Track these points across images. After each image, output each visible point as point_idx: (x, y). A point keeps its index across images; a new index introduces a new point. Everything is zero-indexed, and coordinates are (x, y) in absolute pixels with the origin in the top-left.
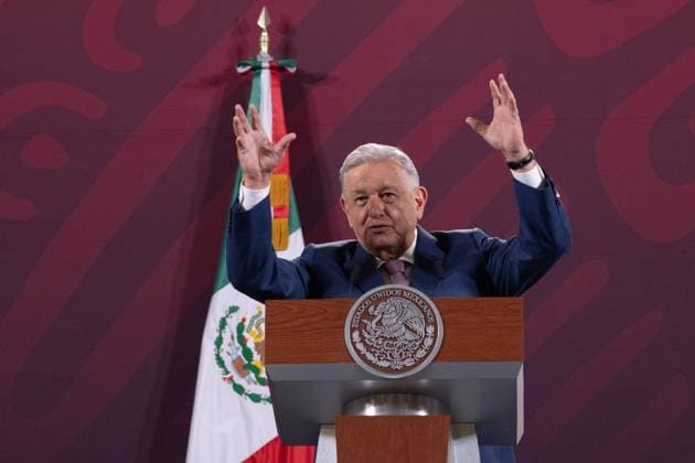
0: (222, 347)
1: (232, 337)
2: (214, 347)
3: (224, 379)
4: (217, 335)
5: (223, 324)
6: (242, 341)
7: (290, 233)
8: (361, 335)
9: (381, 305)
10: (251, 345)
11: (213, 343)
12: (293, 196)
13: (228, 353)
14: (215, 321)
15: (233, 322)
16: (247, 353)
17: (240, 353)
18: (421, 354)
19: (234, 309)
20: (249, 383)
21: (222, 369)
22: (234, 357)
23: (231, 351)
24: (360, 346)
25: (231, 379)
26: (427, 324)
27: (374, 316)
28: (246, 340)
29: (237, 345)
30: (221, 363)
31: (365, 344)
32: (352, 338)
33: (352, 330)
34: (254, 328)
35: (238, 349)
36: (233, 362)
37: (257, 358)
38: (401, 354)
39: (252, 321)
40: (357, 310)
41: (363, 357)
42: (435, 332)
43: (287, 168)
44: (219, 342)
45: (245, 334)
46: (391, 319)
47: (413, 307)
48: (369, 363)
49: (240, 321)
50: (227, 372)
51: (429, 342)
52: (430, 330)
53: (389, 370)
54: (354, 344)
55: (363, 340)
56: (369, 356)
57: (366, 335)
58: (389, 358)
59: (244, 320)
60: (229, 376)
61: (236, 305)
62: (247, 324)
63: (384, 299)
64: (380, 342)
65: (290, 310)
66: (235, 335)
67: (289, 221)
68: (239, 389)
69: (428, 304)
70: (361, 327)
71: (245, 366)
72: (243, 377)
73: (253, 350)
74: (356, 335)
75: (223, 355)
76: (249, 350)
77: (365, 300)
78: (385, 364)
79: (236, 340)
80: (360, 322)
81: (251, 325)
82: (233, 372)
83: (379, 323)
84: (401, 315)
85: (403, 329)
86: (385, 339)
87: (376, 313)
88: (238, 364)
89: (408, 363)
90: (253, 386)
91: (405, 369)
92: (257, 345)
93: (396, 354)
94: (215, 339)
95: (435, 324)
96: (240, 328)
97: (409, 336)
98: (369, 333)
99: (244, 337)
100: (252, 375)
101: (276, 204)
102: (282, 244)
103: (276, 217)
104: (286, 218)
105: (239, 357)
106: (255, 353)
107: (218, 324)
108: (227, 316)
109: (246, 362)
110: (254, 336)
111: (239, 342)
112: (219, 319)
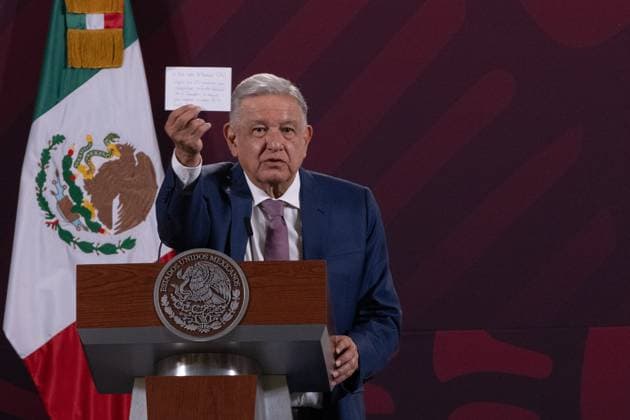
0: (45, 184)
1: (57, 174)
2: (36, 185)
3: (49, 224)
4: (39, 170)
5: (46, 157)
6: (70, 178)
7: (125, 47)
8: (169, 299)
9: (188, 269)
10: (79, 182)
11: (34, 180)
13: (53, 193)
14: (35, 154)
15: (57, 155)
16: (76, 193)
17: (67, 193)
18: (227, 317)
19: (59, 139)
20: (78, 229)
21: (44, 212)
22: (60, 197)
23: (56, 192)
24: (168, 310)
25: (56, 223)
27: (183, 281)
28: (74, 178)
29: (64, 183)
30: (44, 204)
31: (174, 309)
32: (160, 302)
33: (161, 295)
34: (83, 163)
35: (64, 188)
36: (58, 203)
37: (87, 198)
38: (208, 318)
39: (81, 153)
40: (166, 275)
41: (172, 322)
44: (41, 179)
45: (72, 169)
46: (198, 283)
48: (178, 327)
49: (67, 153)
50: (52, 216)
54: (163, 308)
55: (171, 304)
56: (178, 321)
57: (175, 299)
59: (71, 152)
60: (53, 220)
61: (61, 134)
62: (74, 157)
64: (188, 306)
66: (61, 171)
67: (124, 33)
68: (66, 236)
69: (234, 268)
70: (170, 291)
71: (73, 208)
72: (71, 221)
73: (82, 189)
74: (164, 299)
75: (46, 194)
76: (78, 189)
77: (173, 265)
78: (192, 328)
79: (61, 177)
80: (169, 286)
81: (80, 158)
82: (59, 216)
83: (187, 287)
84: (207, 278)
85: (210, 292)
86: (193, 303)
87: (184, 277)
88: (63, 205)
90: (83, 231)
91: (212, 332)
92: (87, 183)
94: (36, 175)
95: (241, 288)
96: (67, 162)
98: (177, 297)
99: (71, 173)
100: (82, 220)
101: (108, 12)
102: (116, 61)
103: (107, 27)
104: (120, 27)
105: (67, 197)
106: (85, 193)
107: (40, 157)
108: (50, 148)
109: (75, 204)
110: (83, 172)
111: (66, 179)
112: (41, 151)
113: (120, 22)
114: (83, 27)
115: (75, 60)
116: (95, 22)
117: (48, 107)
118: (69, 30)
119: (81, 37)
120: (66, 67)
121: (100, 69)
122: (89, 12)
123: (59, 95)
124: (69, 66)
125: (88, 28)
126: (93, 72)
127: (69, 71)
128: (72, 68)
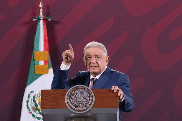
0: (29, 103)
1: (32, 100)
2: (26, 103)
3: (29, 113)
4: (27, 99)
5: (29, 96)
6: (35, 101)
7: (49, 69)
8: (70, 100)
10: (37, 102)
12: (50, 57)
13: (31, 105)
14: (26, 95)
15: (32, 96)
16: (36, 105)
17: (34, 105)
18: (88, 106)
19: (32, 92)
20: (37, 114)
21: (28, 110)
22: (32, 106)
23: (31, 104)
25: (31, 113)
26: (90, 97)
28: (36, 101)
29: (33, 102)
30: (28, 108)
31: (71, 103)
34: (38, 98)
35: (33, 104)
36: (32, 108)
38: (82, 106)
39: (38, 95)
42: (92, 99)
43: (48, 50)
44: (28, 102)
45: (35, 99)
46: (79, 95)
47: (86, 92)
48: (73, 109)
49: (34, 95)
50: (30, 111)
51: (90, 102)
52: (91, 98)
53: (78, 111)
56: (73, 107)
58: (78, 107)
59: (35, 95)
60: (31, 112)
61: (33, 90)
62: (36, 96)
63: (77, 89)
65: (49, 93)
66: (33, 100)
67: (49, 66)
68: (34, 116)
70: (70, 98)
71: (35, 109)
72: (35, 112)
73: (38, 104)
75: (29, 106)
78: (77, 109)
79: (33, 101)
80: (70, 96)
81: (37, 96)
82: (32, 111)
84: (82, 94)
85: (83, 98)
88: (33, 108)
89: (84, 108)
90: (38, 115)
91: (83, 110)
92: (39, 102)
93: (81, 106)
94: (26, 101)
95: (92, 97)
96: (34, 97)
97: (84, 100)
98: (72, 99)
99: (35, 100)
100: (38, 112)
101: (45, 60)
102: (46, 72)
103: (44, 64)
104: (47, 64)
105: (34, 106)
106: (38, 105)
107: (27, 96)
108: (30, 94)
109: (36, 108)
110: (38, 100)
111: (34, 102)
112: (28, 95)
113: (48, 62)
114: (39, 64)
115: (37, 72)
116: (42, 63)
117: (30, 84)
118: (35, 65)
119: (38, 67)
120: (34, 74)
121: (42, 74)
122: (40, 60)
123: (32, 81)
124: (35, 74)
125: (40, 64)
126: (41, 75)
127: (35, 75)
128: (36, 74)
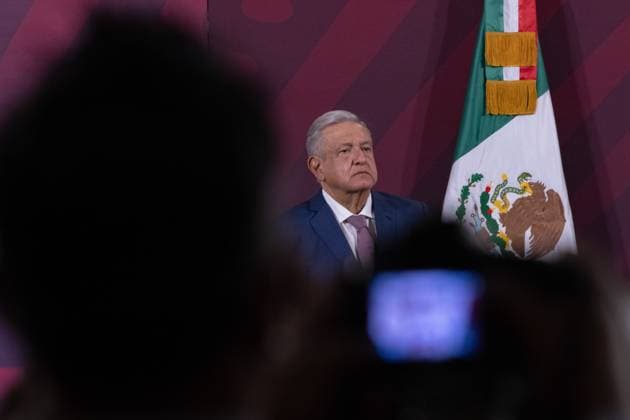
0: (464, 217)
1: (476, 208)
2: (456, 217)
4: (459, 204)
7: (538, 96)
11: (454, 213)
12: (540, 54)
13: (471, 225)
14: (456, 189)
15: (476, 192)
16: (492, 225)
17: (484, 224)
19: (477, 178)
22: (478, 230)
23: (474, 223)
28: (491, 211)
29: (481, 216)
34: (499, 198)
35: (482, 220)
36: (476, 234)
37: (502, 230)
39: (497, 190)
43: (535, 25)
44: (461, 213)
45: (489, 204)
49: (484, 190)
59: (488, 189)
62: (491, 193)
66: (479, 205)
67: (537, 84)
71: (489, 239)
73: (498, 221)
76: (495, 221)
79: (479, 210)
81: (496, 194)
88: (481, 236)
92: (502, 216)
94: (456, 209)
99: (488, 207)
100: (498, 248)
101: (524, 65)
102: (530, 108)
103: (522, 78)
104: (534, 79)
105: (484, 228)
106: (500, 225)
107: (460, 193)
108: (470, 185)
109: (491, 234)
110: (498, 206)
111: (483, 213)
112: (460, 188)
113: (534, 74)
114: (501, 79)
115: (493, 107)
116: (512, 74)
117: (468, 149)
118: (488, 81)
120: (484, 114)
121: (515, 116)
122: (506, 65)
123: (478, 138)
124: (488, 113)
125: (505, 79)
126: (509, 118)
127: (487, 118)
128: (491, 115)
